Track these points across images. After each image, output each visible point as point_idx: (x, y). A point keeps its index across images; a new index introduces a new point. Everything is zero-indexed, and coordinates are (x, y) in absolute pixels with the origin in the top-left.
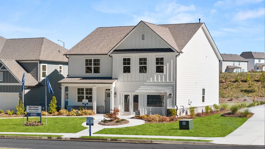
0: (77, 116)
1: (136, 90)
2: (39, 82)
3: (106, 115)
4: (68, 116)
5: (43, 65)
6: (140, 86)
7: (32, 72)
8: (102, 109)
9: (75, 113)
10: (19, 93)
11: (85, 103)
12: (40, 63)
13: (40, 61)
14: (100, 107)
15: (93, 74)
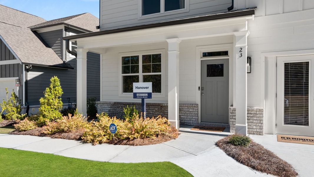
0: (110, 142)
2: (64, 62)
4: (80, 139)
7: (54, 46)
8: (191, 111)
9: (105, 130)
10: (18, 78)
11: (143, 95)
12: (66, 30)
13: (65, 27)
14: (187, 105)
15: (163, 14)
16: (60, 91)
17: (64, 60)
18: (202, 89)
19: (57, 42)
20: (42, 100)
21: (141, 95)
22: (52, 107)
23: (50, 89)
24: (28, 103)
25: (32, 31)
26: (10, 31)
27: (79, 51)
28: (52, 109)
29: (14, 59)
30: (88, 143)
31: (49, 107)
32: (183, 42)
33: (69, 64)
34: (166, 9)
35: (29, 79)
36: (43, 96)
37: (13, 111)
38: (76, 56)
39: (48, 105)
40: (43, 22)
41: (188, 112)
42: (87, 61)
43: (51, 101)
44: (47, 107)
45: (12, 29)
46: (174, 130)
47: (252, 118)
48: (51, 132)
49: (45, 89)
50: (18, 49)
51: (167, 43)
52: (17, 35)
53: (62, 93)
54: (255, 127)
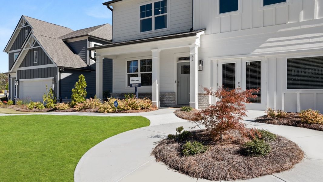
0: (114, 112)
1: (254, 50)
2: (88, 65)
3: (181, 110)
4: (97, 112)
5: (94, 44)
6: (267, 39)
7: (81, 53)
8: (170, 97)
9: (111, 105)
10: (54, 78)
11: (136, 85)
12: (89, 40)
13: (89, 38)
14: (168, 93)
15: (153, 31)
16: (85, 84)
17: (88, 64)
18: (178, 82)
19: (83, 50)
20: (73, 90)
21: (135, 85)
22: (80, 94)
23: (79, 83)
24: (61, 97)
25: (63, 41)
26: (48, 42)
27: (98, 57)
28: (80, 96)
29: (51, 64)
30: (101, 113)
31: (78, 95)
32: (162, 51)
33: (92, 67)
34: (156, 28)
35: (61, 78)
36: (74, 88)
37: (51, 102)
38: (96, 61)
39: (77, 94)
40: (71, 32)
41: (169, 98)
42: (103, 64)
43: (79, 90)
44: (76, 95)
45: (49, 40)
46: (155, 107)
47: (203, 99)
48: (79, 109)
49: (75, 83)
50: (54, 56)
51: (151, 52)
52: (53, 45)
53: (87, 85)
54: (204, 105)
